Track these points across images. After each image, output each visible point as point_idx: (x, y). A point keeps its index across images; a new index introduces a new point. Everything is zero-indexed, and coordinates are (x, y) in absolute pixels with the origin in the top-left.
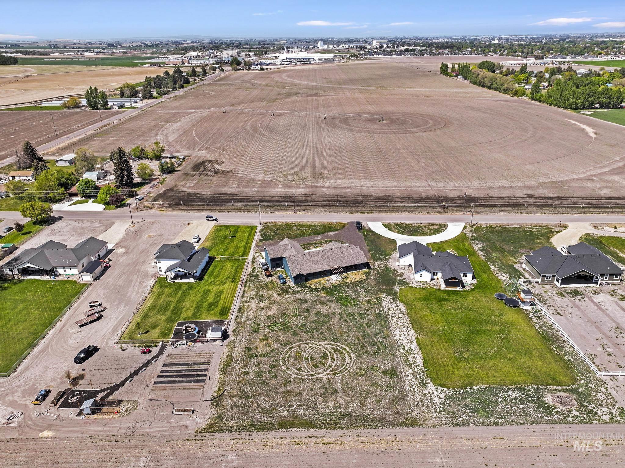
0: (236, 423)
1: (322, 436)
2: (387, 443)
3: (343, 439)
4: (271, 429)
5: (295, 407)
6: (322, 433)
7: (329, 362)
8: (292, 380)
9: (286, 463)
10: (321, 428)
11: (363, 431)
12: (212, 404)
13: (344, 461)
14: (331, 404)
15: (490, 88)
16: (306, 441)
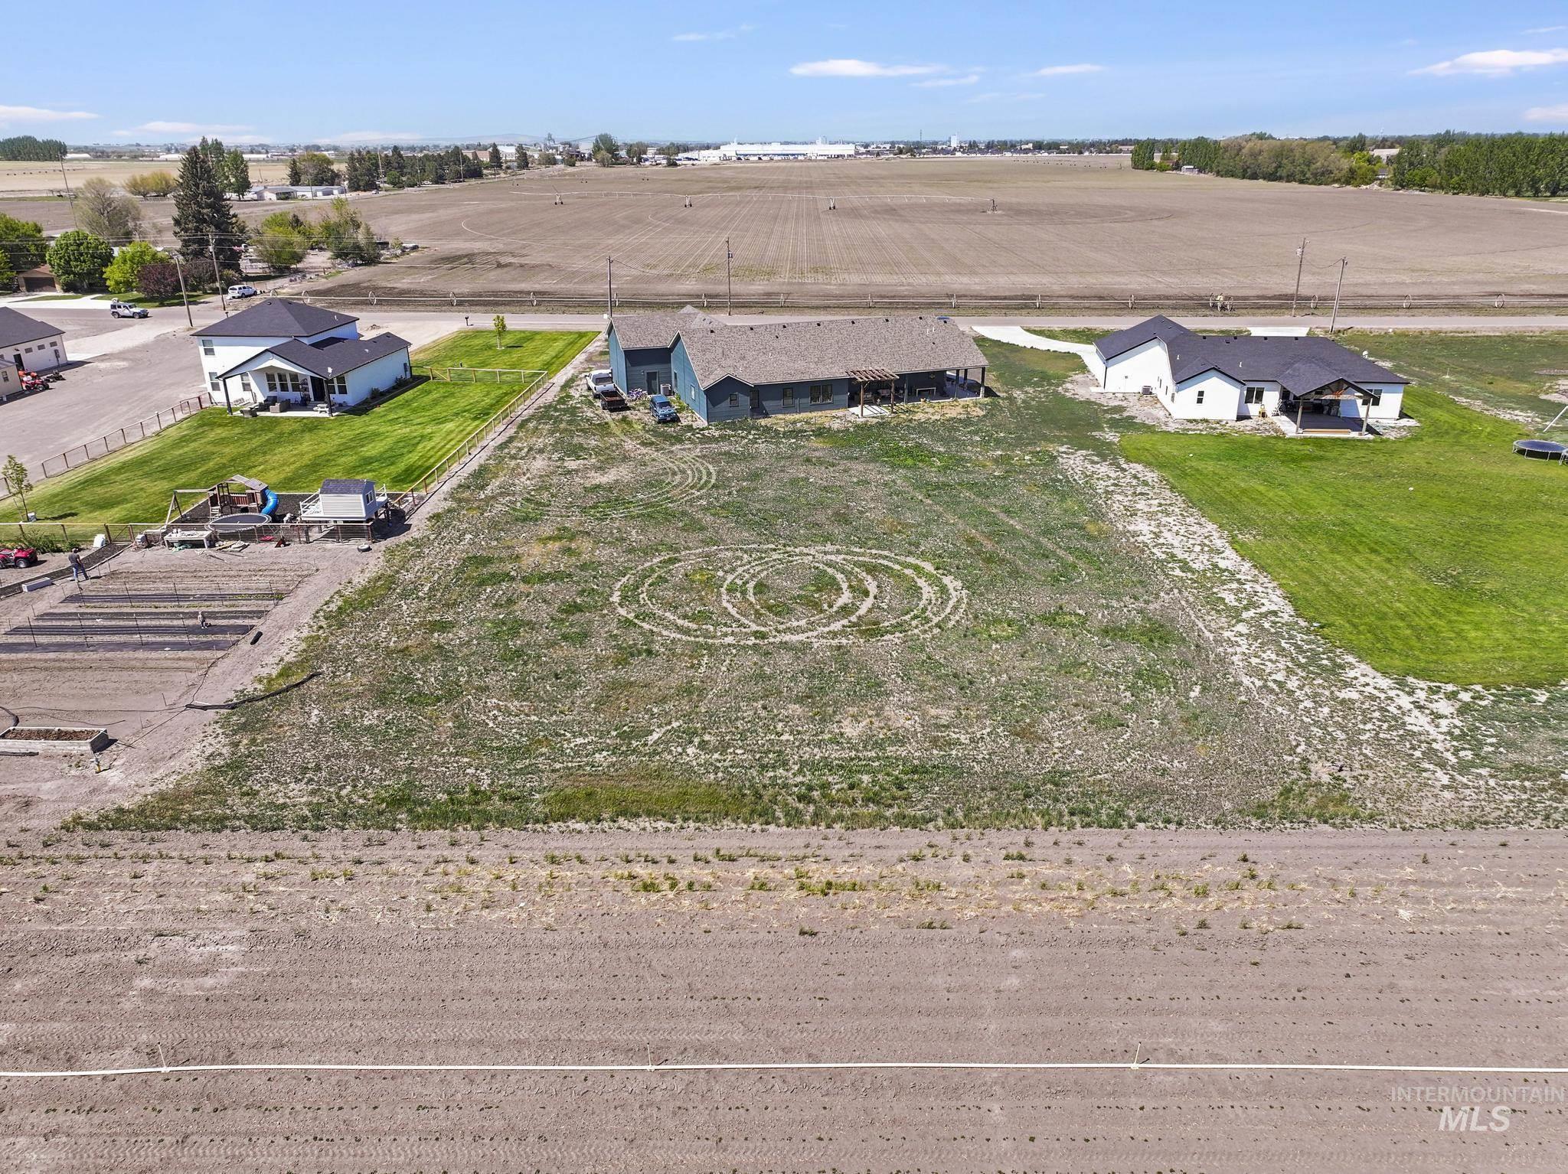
0: (313, 793)
1: (800, 853)
2: (1203, 893)
3: (927, 872)
4: (502, 821)
5: (655, 736)
6: (800, 842)
7: (846, 598)
8: (656, 647)
9: (556, 985)
10: (794, 818)
11: (1043, 839)
12: (225, 723)
13: (940, 981)
14: (852, 731)
15: (1272, 177)
16: (704, 875)
